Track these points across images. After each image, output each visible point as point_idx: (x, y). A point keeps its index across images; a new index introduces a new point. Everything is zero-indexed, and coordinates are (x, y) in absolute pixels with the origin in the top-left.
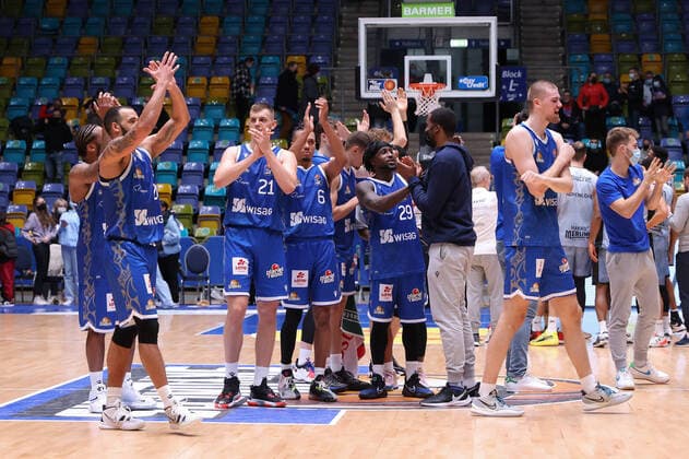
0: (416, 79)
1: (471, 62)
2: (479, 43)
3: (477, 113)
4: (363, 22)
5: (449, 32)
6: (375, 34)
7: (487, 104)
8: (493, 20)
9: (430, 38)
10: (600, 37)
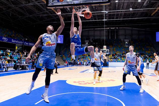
0: (104, 53)
1: (107, 52)
2: (108, 51)
3: (107, 55)
4: (101, 50)
5: (106, 50)
6: (102, 50)
7: (108, 54)
8: (108, 50)
9: (105, 51)
10: (115, 51)
